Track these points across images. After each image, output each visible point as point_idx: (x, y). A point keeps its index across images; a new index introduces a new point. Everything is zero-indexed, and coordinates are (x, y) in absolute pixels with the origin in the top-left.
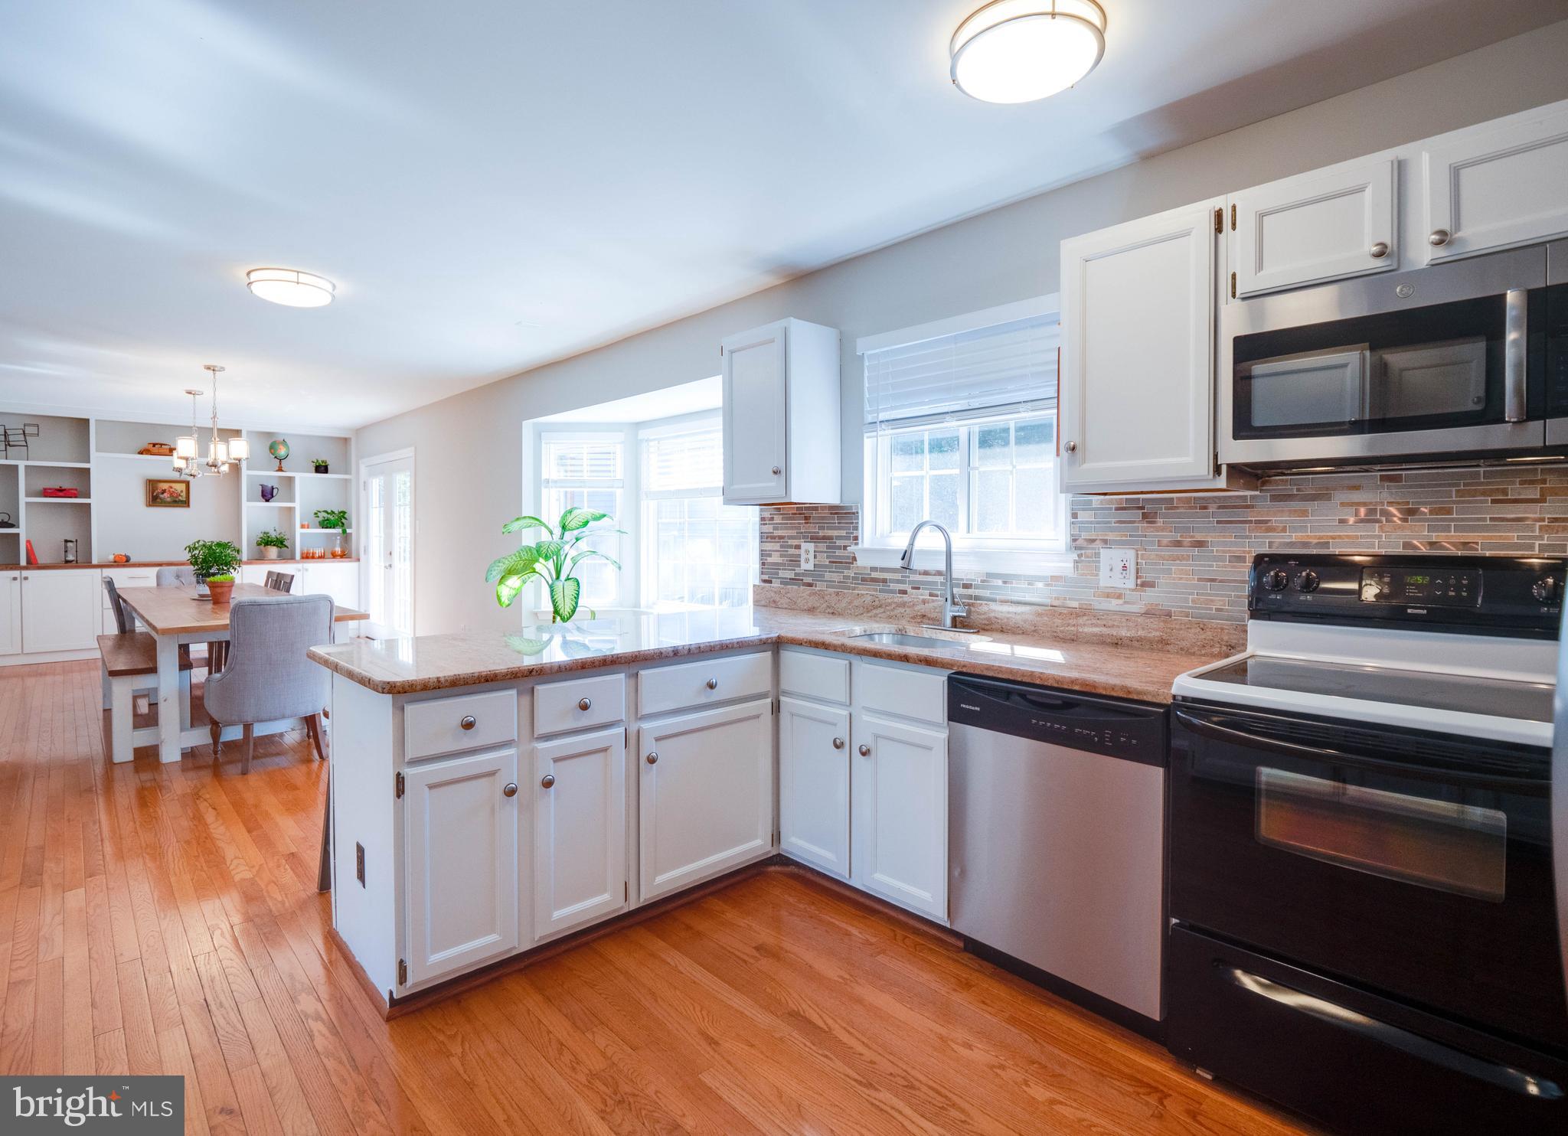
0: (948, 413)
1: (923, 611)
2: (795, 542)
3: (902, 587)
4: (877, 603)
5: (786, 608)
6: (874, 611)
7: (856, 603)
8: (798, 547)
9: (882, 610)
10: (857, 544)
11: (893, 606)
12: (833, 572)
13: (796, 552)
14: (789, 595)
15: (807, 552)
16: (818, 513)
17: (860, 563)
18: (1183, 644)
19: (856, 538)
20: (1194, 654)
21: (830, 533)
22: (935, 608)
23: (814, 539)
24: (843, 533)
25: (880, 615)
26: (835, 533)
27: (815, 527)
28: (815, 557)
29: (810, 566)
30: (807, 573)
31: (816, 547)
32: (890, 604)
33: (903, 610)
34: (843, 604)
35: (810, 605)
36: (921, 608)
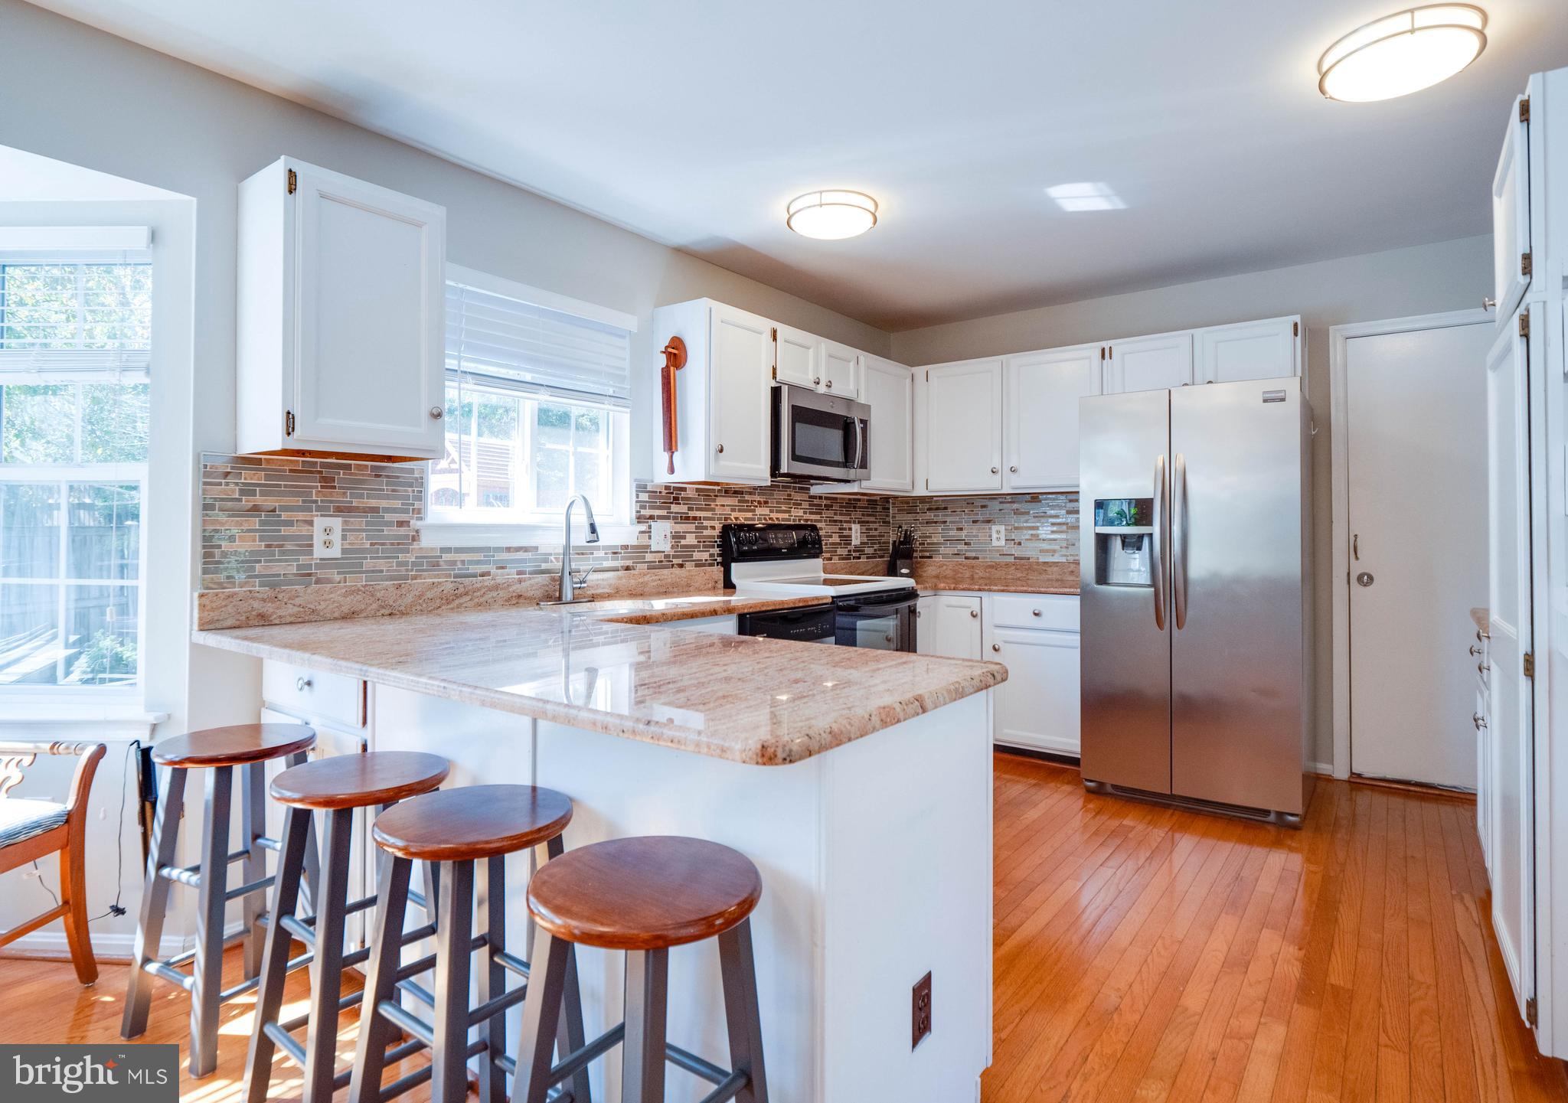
0: (542, 385)
1: (519, 591)
2: (301, 516)
3: (484, 568)
4: (461, 590)
5: (291, 623)
6: (457, 602)
7: (429, 595)
8: (311, 523)
9: (468, 598)
10: (421, 519)
11: (484, 590)
12: (378, 558)
13: (304, 530)
14: (297, 601)
15: (327, 531)
16: (351, 474)
17: (428, 541)
18: (697, 585)
19: (419, 511)
20: (701, 590)
21: (373, 503)
22: (532, 585)
23: (340, 510)
24: (397, 504)
25: (465, 605)
26: (383, 503)
27: (345, 493)
28: (344, 538)
29: (335, 552)
30: (325, 563)
31: (345, 523)
32: (479, 590)
33: (495, 594)
34: (409, 599)
35: (345, 609)
36: (517, 588)
